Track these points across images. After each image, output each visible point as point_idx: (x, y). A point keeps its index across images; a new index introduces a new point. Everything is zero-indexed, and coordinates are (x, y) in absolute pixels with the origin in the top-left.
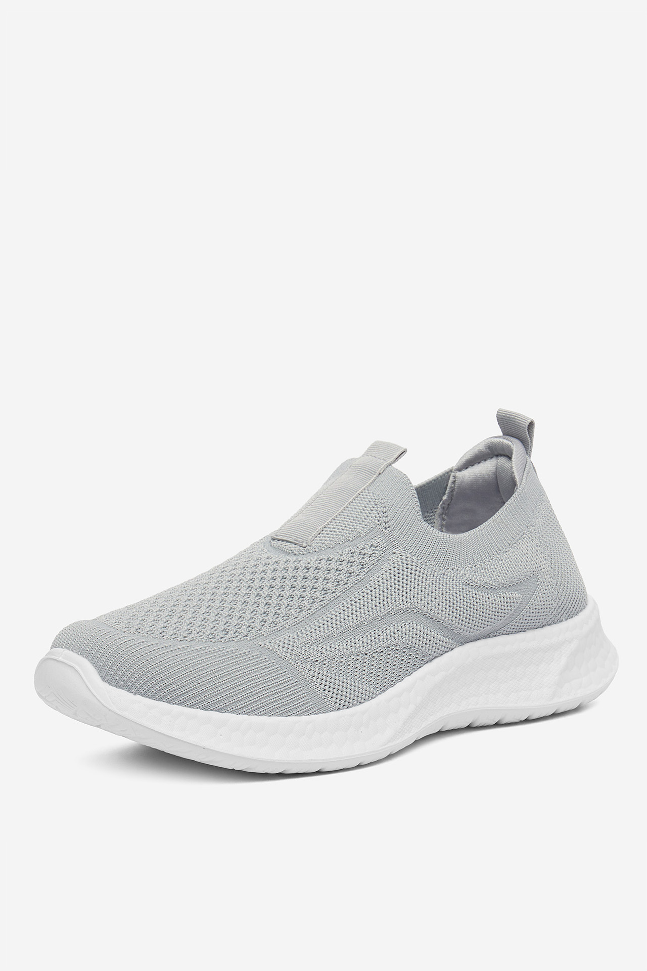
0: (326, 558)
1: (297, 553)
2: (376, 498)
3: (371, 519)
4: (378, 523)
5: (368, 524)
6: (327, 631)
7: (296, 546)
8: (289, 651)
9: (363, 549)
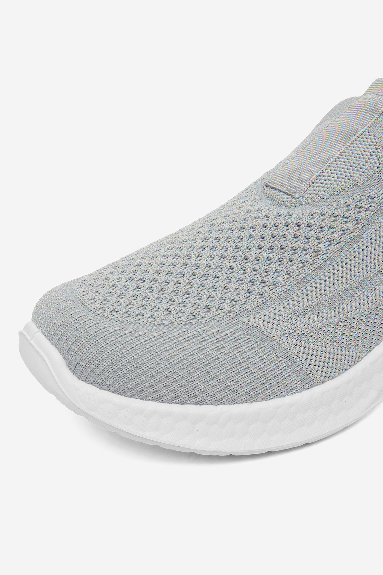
0: (320, 212)
1: (289, 204)
2: (377, 141)
3: (370, 165)
4: (378, 170)
5: (366, 171)
6: (315, 300)
7: (288, 197)
8: (275, 326)
9: (360, 201)
